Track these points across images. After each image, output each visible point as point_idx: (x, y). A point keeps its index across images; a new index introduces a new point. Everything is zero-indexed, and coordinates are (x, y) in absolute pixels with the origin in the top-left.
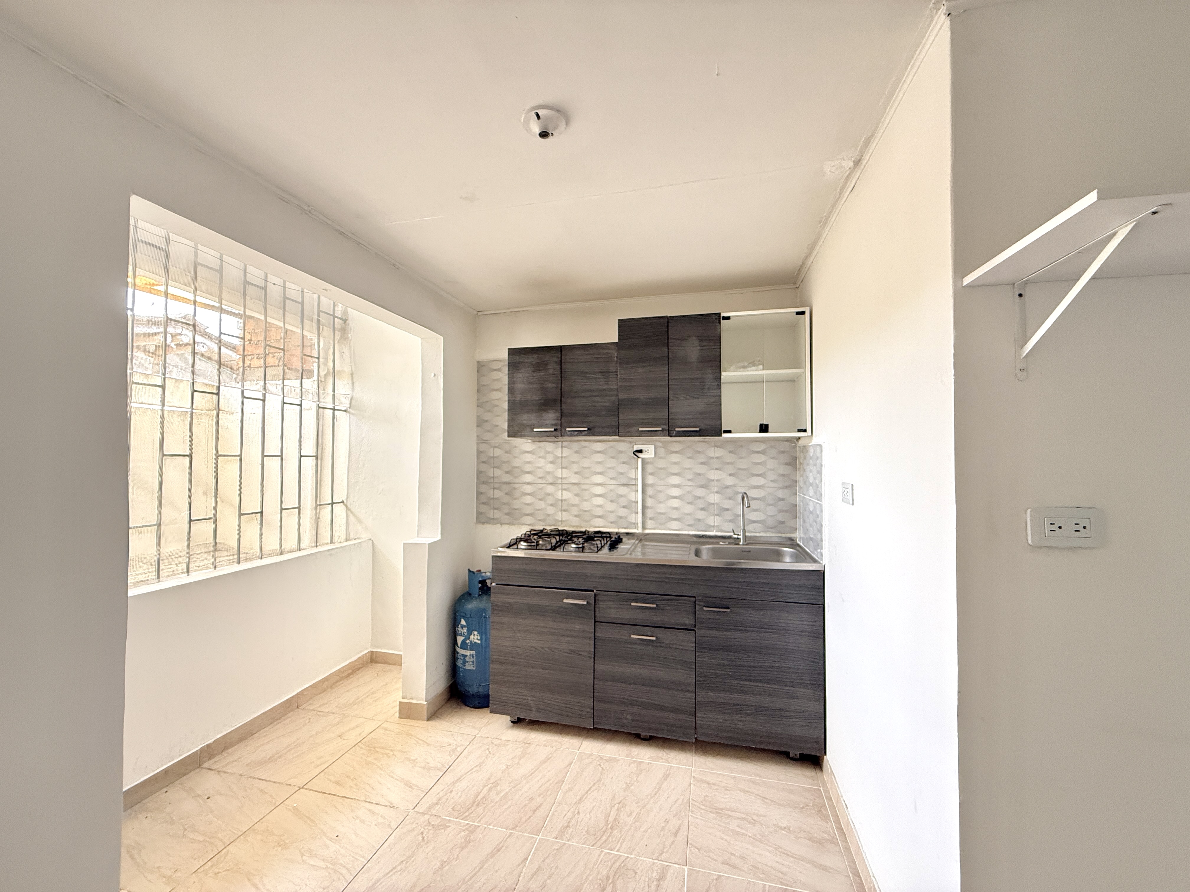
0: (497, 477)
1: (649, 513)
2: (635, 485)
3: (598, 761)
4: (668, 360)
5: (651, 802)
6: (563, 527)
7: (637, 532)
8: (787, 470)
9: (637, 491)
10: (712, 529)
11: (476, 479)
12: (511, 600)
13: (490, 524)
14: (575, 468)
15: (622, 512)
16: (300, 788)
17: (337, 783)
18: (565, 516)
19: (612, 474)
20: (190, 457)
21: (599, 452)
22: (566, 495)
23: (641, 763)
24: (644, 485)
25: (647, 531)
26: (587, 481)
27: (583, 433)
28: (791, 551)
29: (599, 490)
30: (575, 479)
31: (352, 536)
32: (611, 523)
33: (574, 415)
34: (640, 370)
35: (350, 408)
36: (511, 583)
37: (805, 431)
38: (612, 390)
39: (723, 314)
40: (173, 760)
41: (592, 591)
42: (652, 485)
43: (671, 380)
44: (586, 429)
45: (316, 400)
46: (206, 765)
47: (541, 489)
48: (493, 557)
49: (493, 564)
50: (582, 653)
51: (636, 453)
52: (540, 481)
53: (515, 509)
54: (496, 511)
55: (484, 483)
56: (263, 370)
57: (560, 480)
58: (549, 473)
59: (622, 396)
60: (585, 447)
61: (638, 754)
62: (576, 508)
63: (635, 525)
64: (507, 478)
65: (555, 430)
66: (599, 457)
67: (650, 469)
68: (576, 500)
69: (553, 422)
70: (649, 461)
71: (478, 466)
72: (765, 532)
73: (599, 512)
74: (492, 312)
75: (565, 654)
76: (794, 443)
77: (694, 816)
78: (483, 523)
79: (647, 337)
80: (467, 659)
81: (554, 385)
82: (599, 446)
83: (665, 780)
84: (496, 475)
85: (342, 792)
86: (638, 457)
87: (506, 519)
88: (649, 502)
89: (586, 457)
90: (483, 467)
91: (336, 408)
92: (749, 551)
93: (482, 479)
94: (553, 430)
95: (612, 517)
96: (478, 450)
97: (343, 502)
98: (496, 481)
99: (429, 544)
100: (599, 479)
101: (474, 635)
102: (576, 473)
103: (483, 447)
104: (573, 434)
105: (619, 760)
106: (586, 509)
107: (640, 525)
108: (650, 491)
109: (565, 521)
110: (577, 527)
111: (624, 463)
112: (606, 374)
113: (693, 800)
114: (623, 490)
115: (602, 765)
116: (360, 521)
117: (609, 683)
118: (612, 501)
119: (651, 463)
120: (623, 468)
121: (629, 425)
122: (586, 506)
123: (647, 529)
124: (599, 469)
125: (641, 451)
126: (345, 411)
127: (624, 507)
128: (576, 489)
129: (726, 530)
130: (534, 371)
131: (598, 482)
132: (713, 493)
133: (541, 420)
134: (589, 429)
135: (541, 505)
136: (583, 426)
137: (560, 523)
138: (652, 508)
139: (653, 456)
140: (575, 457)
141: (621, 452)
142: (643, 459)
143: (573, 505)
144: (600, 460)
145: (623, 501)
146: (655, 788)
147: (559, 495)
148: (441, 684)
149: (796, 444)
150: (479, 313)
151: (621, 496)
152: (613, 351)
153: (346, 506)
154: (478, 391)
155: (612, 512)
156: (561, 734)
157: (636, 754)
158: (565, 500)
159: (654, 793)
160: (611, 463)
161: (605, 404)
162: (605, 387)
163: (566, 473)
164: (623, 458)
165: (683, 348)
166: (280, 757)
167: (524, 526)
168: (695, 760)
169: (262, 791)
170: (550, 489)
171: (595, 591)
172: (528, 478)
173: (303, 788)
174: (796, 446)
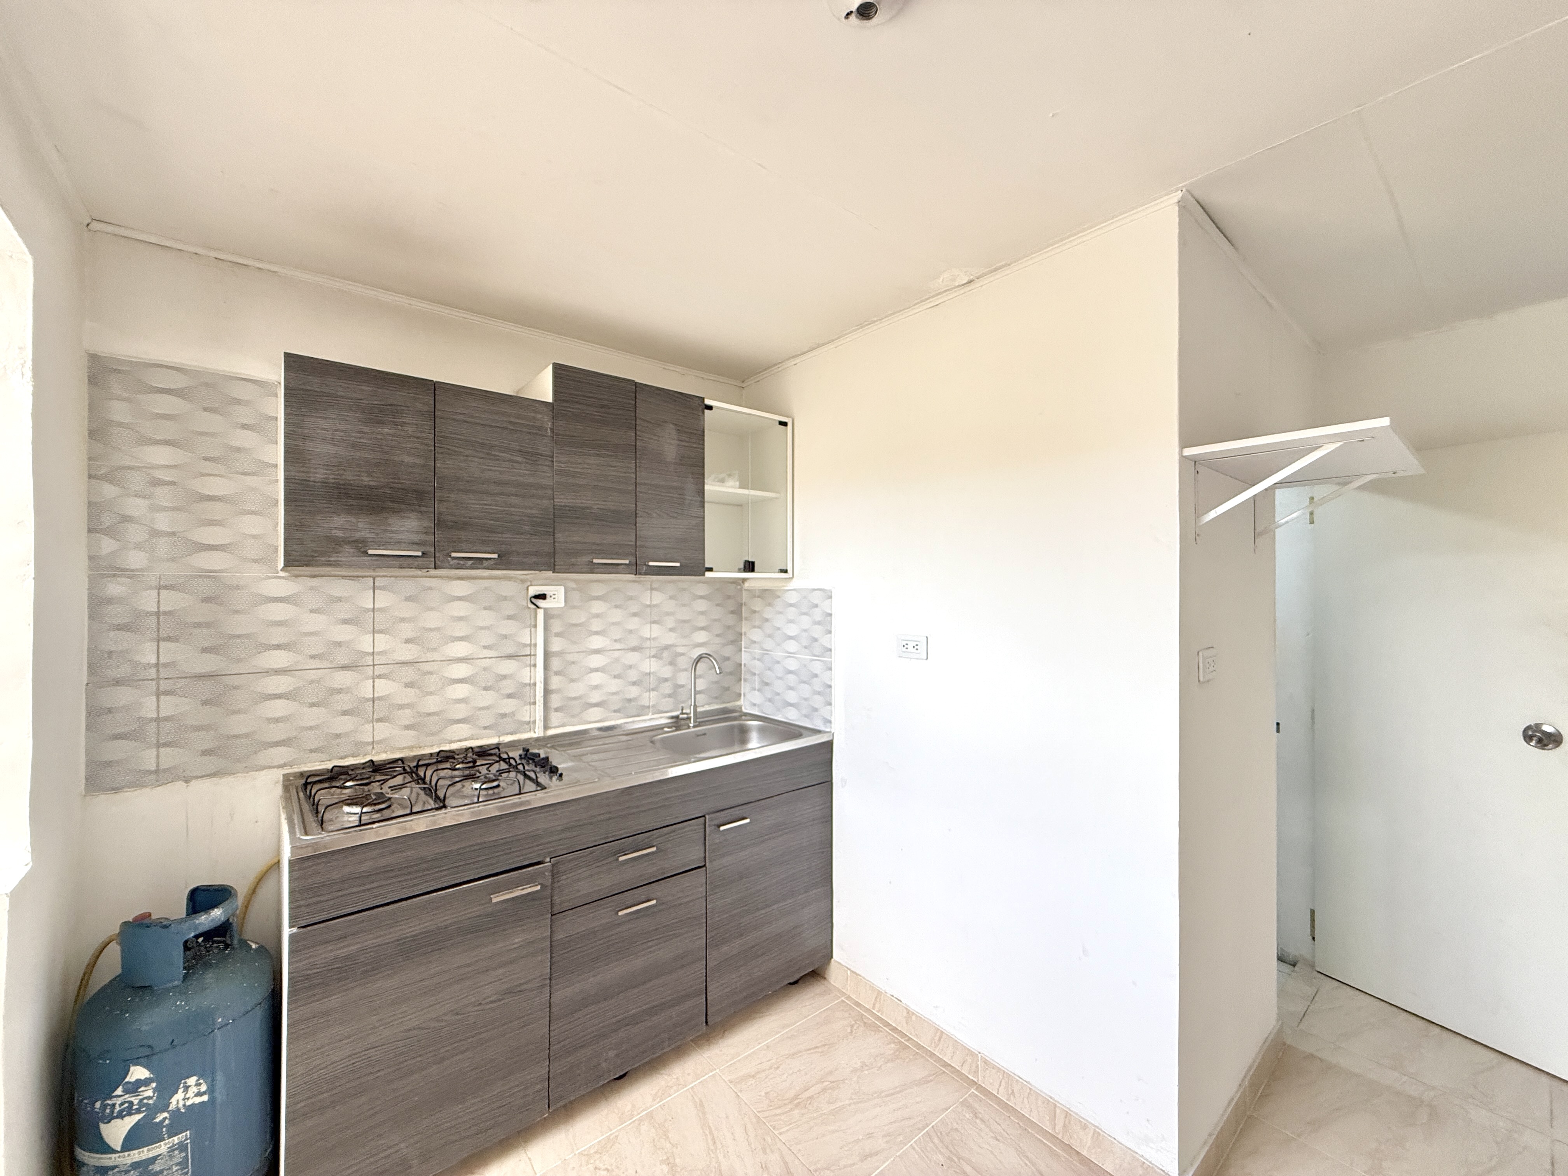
1: (555, 701)
2: (530, 655)
3: (588, 1163)
4: (634, 450)
5: (721, 1157)
6: (378, 753)
7: (535, 736)
8: (731, 620)
9: (535, 666)
10: (647, 710)
12: (350, 948)
13: (143, 786)
14: (406, 629)
15: (509, 706)
18: (382, 731)
19: (487, 638)
21: (460, 599)
22: (384, 687)
23: (650, 1116)
24: (547, 655)
25: (551, 732)
26: (435, 656)
27: (485, 563)
28: (759, 725)
29: (461, 671)
30: (407, 653)
32: (485, 728)
33: (464, 526)
34: (592, 460)
37: (786, 571)
38: (544, 487)
39: (708, 402)
41: (540, 862)
42: (560, 654)
43: (641, 484)
44: (495, 556)
50: (523, 987)
51: (534, 600)
52: (314, 664)
54: (166, 750)
55: (117, 683)
57: (370, 658)
58: (337, 644)
59: (561, 500)
60: (431, 589)
61: (633, 1106)
62: (408, 711)
63: (531, 724)
66: (461, 609)
67: (557, 626)
68: (408, 697)
69: (418, 538)
70: (556, 612)
72: (709, 704)
73: (461, 711)
74: (153, 240)
76: (740, 585)
77: (782, 1130)
78: (117, 789)
79: (603, 406)
81: (417, 460)
82: (460, 588)
83: (704, 1113)
84: (165, 660)
86: (538, 607)
87: (202, 764)
88: (556, 682)
89: (432, 609)
92: (705, 734)
93: (113, 673)
94: (415, 553)
95: (486, 719)
98: (165, 673)
100: (460, 649)
101: (187, 1088)
102: (408, 641)
104: (462, 563)
105: (617, 1137)
106: (432, 710)
107: (540, 724)
108: (555, 664)
109: (379, 742)
110: (411, 748)
111: (509, 617)
112: (532, 456)
113: (759, 1112)
114: (507, 667)
115: (601, 1165)
118: (486, 689)
119: (559, 616)
120: (508, 627)
121: (576, 553)
122: (431, 704)
123: (551, 728)
124: (461, 630)
125: (543, 597)
127: (509, 696)
128: (409, 674)
129: (666, 709)
130: (363, 422)
131: (460, 655)
132: (650, 657)
133: (385, 531)
135: (313, 716)
136: (487, 549)
137: (368, 748)
138: (558, 691)
139: (562, 604)
140: (406, 610)
141: (505, 598)
142: (545, 610)
143: (401, 707)
144: (462, 614)
145: (508, 686)
146: (706, 1135)
147: (366, 690)
149: (742, 587)
150: (95, 226)
151: (505, 677)
152: (546, 418)
154: (93, 434)
155: (487, 708)
157: (629, 1107)
158: (380, 698)
159: (711, 1143)
160: (486, 618)
161: (528, 511)
162: (531, 480)
163: (382, 642)
164: (509, 608)
165: (655, 438)
167: (264, 772)
168: (708, 1057)
170: (344, 679)
171: (545, 861)
172: (279, 659)
174: (741, 590)
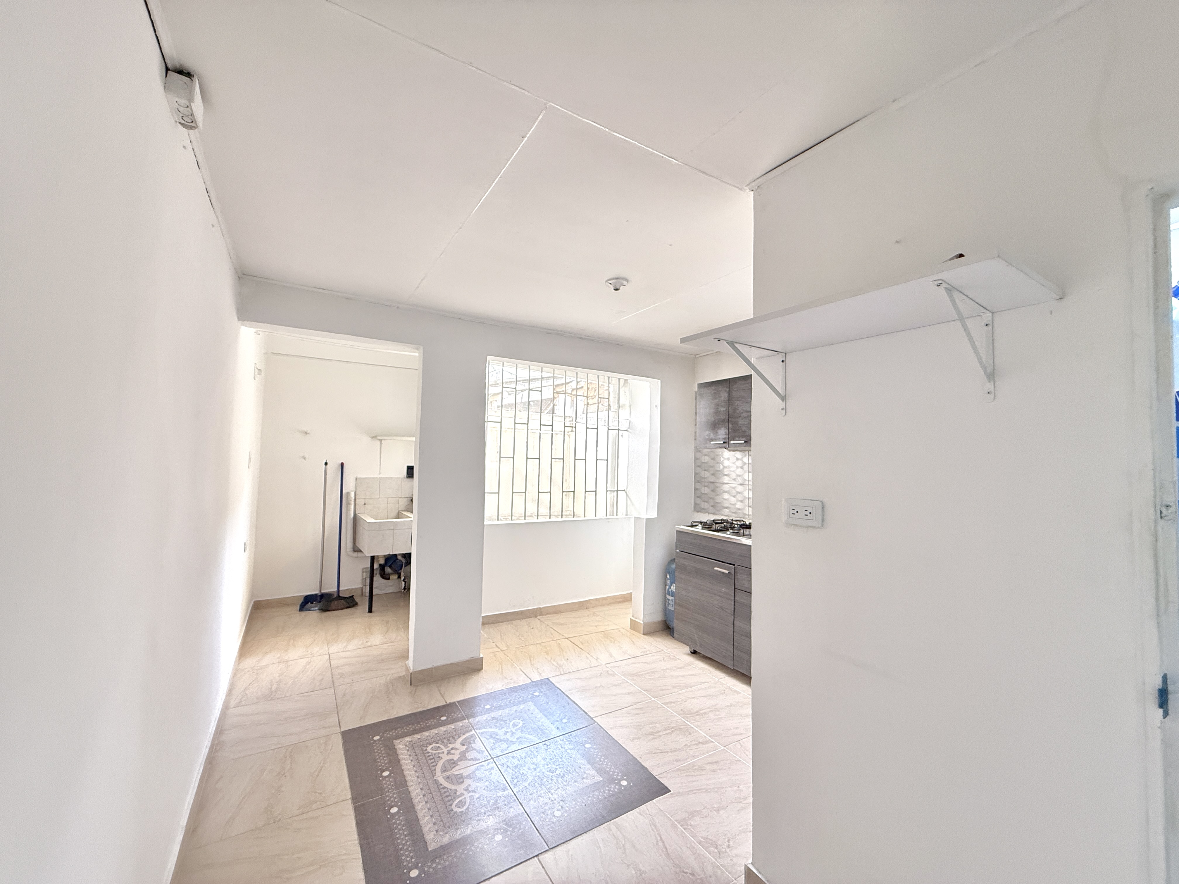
0: (706, 478)
3: (726, 688)
11: (693, 479)
13: (702, 512)
16: (566, 638)
17: (581, 642)
20: (539, 459)
27: (742, 445)
31: (629, 514)
35: (629, 428)
36: (686, 551)
40: (524, 608)
41: (734, 565)
45: (606, 424)
46: (538, 617)
47: (734, 488)
48: (678, 531)
49: (677, 536)
50: (726, 610)
52: (734, 482)
53: (717, 503)
54: (706, 503)
55: (698, 482)
56: (597, 404)
57: (747, 482)
58: (739, 476)
64: (712, 479)
65: (724, 442)
69: (724, 436)
71: (695, 470)
74: (704, 354)
75: (716, 608)
78: (698, 512)
80: (670, 602)
81: (724, 409)
84: (705, 477)
85: (581, 646)
87: (711, 510)
90: (699, 470)
91: (620, 429)
93: (698, 480)
94: (722, 442)
96: (695, 458)
97: (624, 490)
98: (706, 480)
99: (646, 519)
103: (699, 455)
104: (736, 445)
116: (633, 504)
117: (743, 638)
126: (626, 430)
130: (713, 400)
133: (716, 435)
134: (745, 442)
136: (742, 439)
137: (747, 516)
148: (658, 617)
150: (697, 356)
153: (626, 493)
156: (716, 668)
166: (566, 625)
169: (552, 634)
170: (740, 489)
171: (736, 565)
172: (726, 479)
173: (567, 639)
